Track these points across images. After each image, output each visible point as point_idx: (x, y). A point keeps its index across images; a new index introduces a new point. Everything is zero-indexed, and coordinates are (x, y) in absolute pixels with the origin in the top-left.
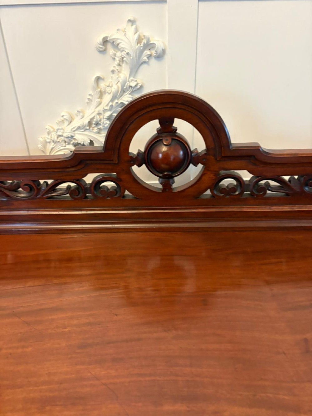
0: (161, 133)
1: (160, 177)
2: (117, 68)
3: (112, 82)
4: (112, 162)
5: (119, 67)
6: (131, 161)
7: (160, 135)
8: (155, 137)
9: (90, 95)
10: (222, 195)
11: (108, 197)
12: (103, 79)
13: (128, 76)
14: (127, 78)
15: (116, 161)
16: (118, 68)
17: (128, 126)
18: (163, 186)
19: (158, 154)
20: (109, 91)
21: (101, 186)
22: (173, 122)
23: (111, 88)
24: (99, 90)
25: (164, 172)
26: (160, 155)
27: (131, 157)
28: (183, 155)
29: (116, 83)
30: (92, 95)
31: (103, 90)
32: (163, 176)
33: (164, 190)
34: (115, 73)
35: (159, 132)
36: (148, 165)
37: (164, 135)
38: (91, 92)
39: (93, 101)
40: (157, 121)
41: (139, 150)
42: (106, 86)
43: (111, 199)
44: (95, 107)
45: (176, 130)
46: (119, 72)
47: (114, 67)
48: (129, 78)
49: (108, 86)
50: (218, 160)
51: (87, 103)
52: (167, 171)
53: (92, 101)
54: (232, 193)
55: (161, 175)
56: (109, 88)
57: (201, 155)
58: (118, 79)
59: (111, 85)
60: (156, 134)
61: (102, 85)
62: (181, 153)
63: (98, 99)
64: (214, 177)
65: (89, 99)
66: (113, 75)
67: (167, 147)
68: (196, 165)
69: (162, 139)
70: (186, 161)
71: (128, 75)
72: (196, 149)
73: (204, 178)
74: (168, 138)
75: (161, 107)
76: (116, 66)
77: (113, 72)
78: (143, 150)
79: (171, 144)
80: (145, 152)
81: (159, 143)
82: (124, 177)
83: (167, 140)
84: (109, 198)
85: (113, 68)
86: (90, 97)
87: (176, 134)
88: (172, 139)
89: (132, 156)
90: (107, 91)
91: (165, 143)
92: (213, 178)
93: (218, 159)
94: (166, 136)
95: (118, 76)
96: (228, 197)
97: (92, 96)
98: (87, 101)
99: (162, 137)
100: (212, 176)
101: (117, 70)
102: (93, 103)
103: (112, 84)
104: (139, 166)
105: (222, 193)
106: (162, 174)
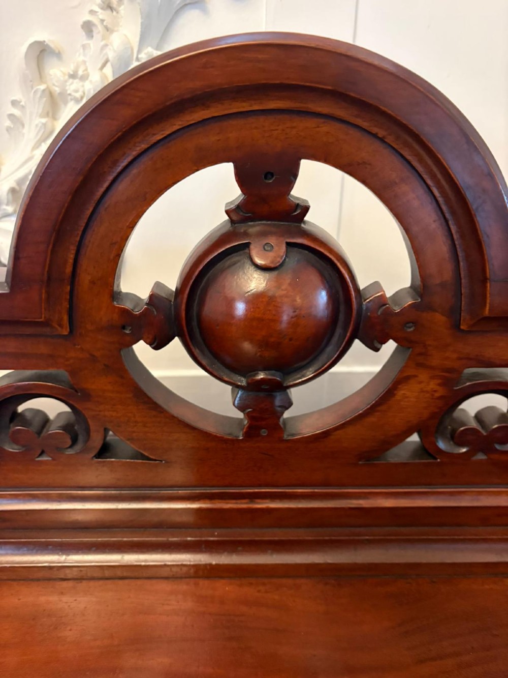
0: (245, 220)
1: (236, 386)
2: (101, 17)
3: (84, 62)
4: (47, 330)
5: (109, 12)
6: (124, 328)
7: (242, 228)
8: (219, 234)
9: (14, 103)
10: (464, 450)
11: (42, 453)
12: (58, 55)
13: (135, 41)
14: (132, 50)
15: (60, 325)
16: (102, 14)
17: (106, 185)
18: (248, 415)
19: (230, 304)
20: (77, 91)
21: (21, 408)
22: (292, 174)
23: (81, 84)
24: (43, 87)
25: (256, 370)
26: (240, 308)
27: (125, 312)
28: (327, 308)
29: (100, 66)
30: (22, 103)
31: (57, 90)
32: (248, 383)
33: (252, 432)
34: (95, 31)
35: (235, 218)
36: (190, 344)
37: (254, 228)
38: (18, 96)
39: (26, 126)
40: (227, 170)
41: (158, 285)
42: (67, 77)
43: (54, 459)
44: (32, 144)
45: (306, 209)
46: (107, 29)
47: (92, 12)
48: (139, 51)
49: (73, 76)
50: (463, 331)
51: (8, 129)
52: (264, 369)
53: (23, 125)
54: (498, 447)
55: (243, 382)
56: (76, 81)
57: (397, 310)
58: (104, 52)
59: (80, 73)
60: (223, 225)
61: (56, 72)
62: (323, 297)
63: (41, 116)
64: (441, 392)
65: (11, 117)
66: (91, 42)
67: (267, 275)
68: (374, 345)
69: (247, 245)
70: (339, 331)
71: (138, 39)
72: (376, 285)
73: (400, 393)
74: (272, 240)
75: (245, 107)
76: (96, 9)
77: (88, 27)
78: (172, 283)
79: (282, 265)
80: (179, 292)
81: (234, 258)
82: (100, 384)
83: (267, 248)
84: (44, 458)
85: (88, 17)
86: (16, 112)
87: (303, 225)
88: (289, 245)
89: (128, 305)
90: (69, 92)
91: (259, 261)
92: (437, 395)
93: (462, 327)
94: (263, 234)
95: (103, 43)
96: (481, 457)
97: (23, 107)
98: (8, 123)
99: (246, 234)
100: (433, 385)
101: (102, 21)
102: (25, 131)
103: (86, 70)
104: (158, 343)
105: (462, 445)
106: (245, 377)
